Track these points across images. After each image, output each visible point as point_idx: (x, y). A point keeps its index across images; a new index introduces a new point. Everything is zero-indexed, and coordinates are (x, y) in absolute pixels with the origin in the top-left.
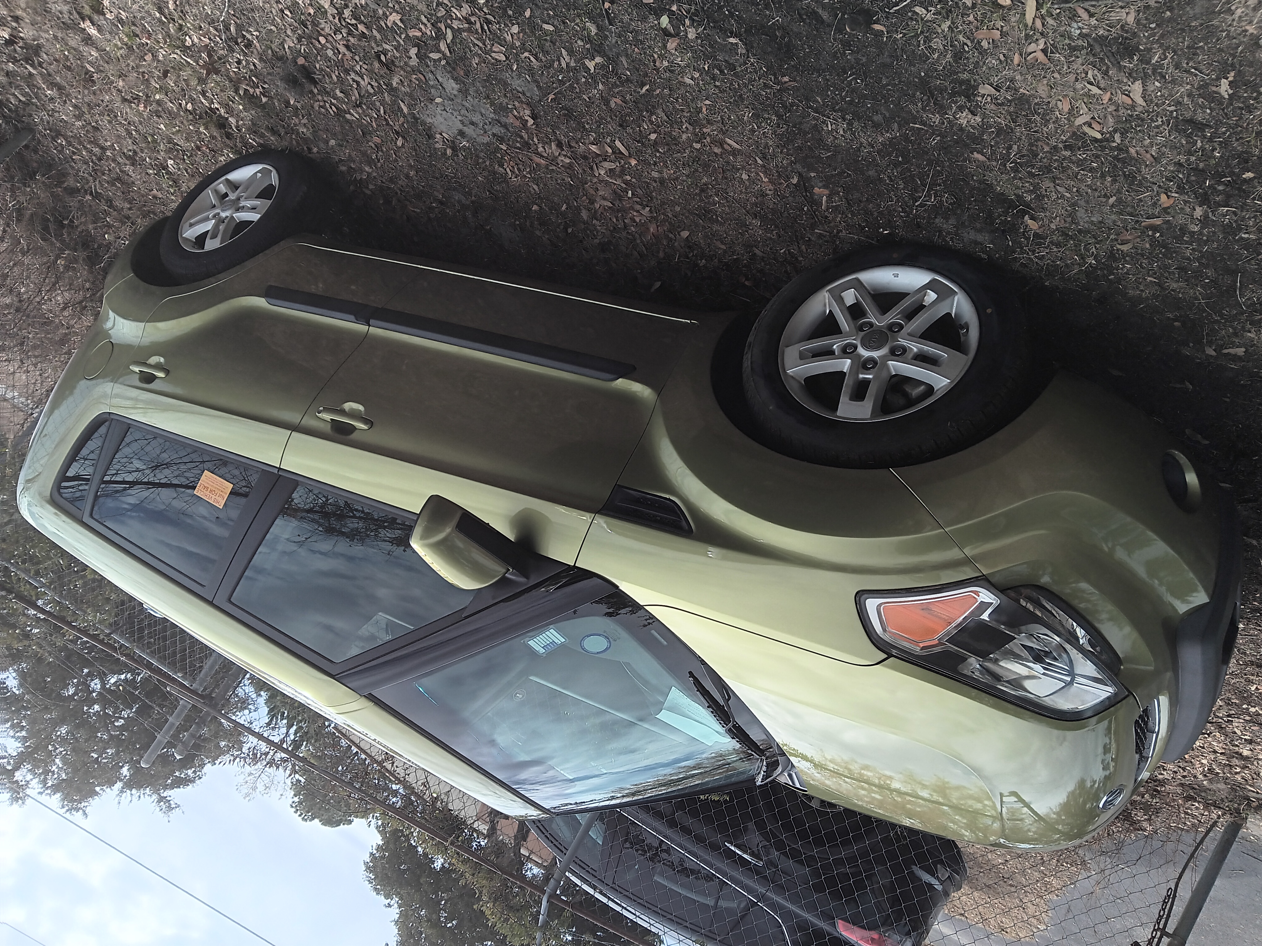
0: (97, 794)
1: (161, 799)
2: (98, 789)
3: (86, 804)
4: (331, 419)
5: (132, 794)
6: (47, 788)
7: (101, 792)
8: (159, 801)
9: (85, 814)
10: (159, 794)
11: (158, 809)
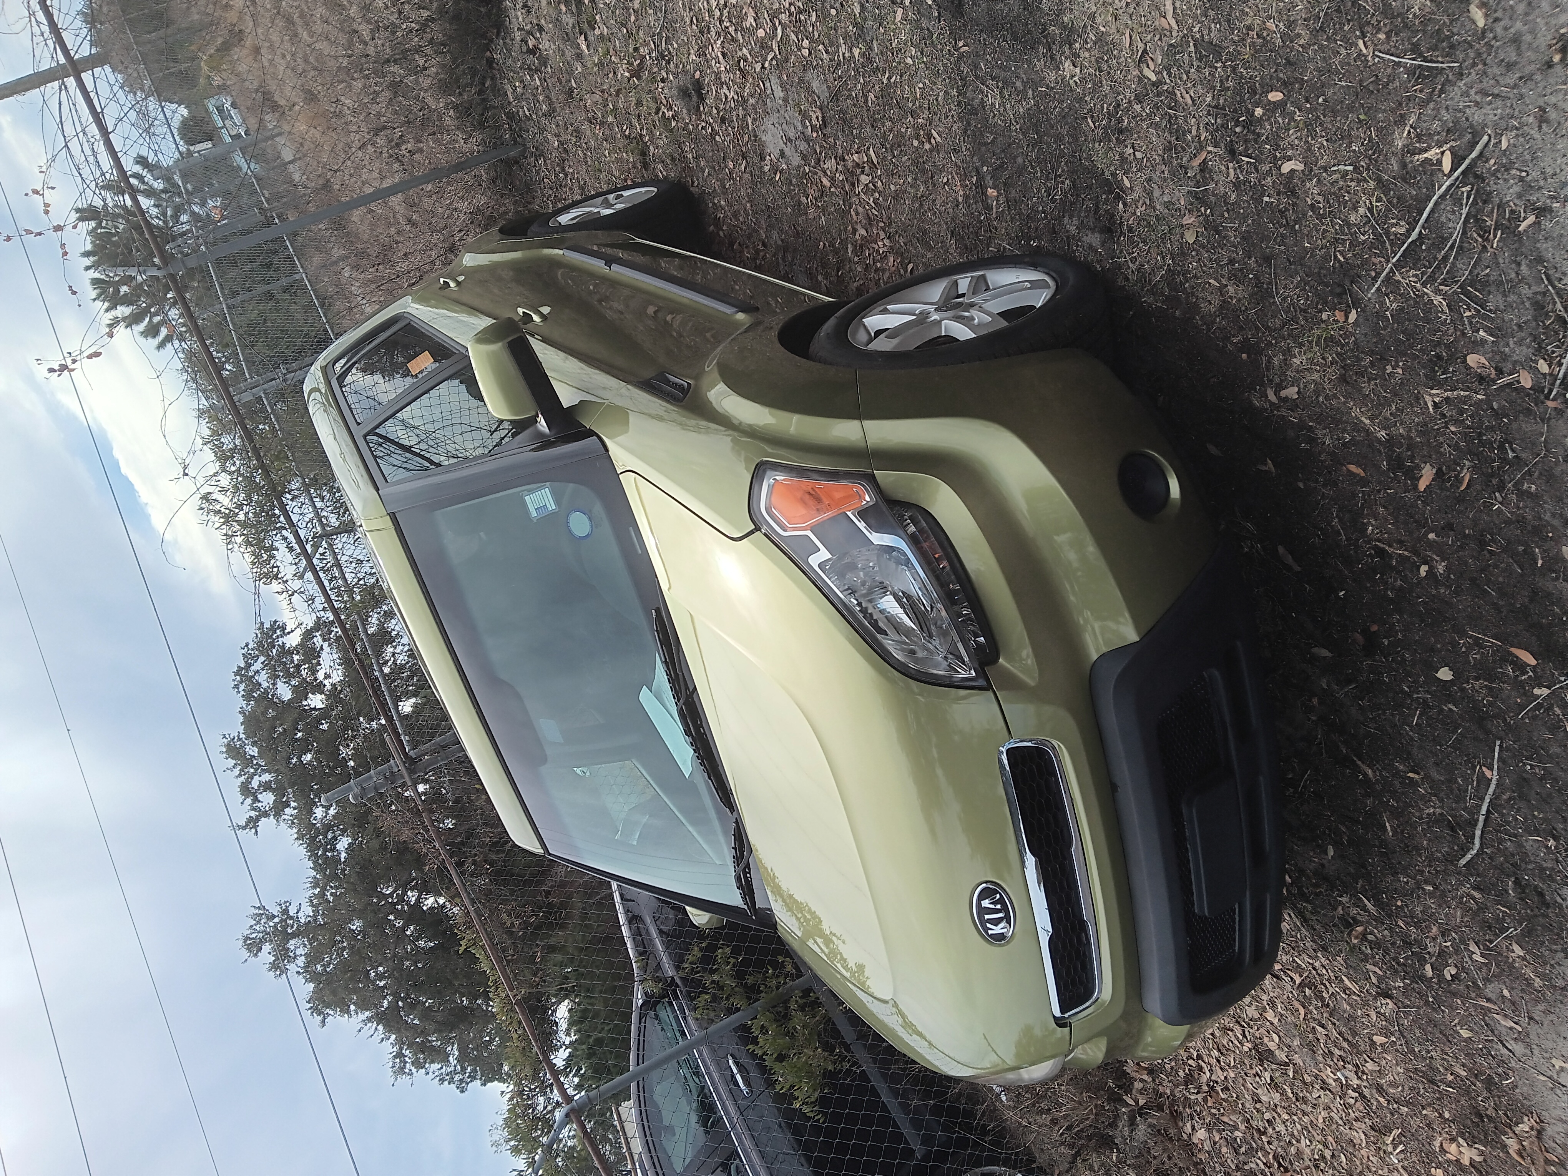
0: (348, 1012)
1: (400, 1055)
2: (352, 1007)
3: (331, 1012)
4: (524, 312)
5: (376, 1029)
6: (306, 972)
7: (352, 1013)
8: (395, 1057)
9: (323, 1022)
10: (401, 1049)
11: (391, 1064)
